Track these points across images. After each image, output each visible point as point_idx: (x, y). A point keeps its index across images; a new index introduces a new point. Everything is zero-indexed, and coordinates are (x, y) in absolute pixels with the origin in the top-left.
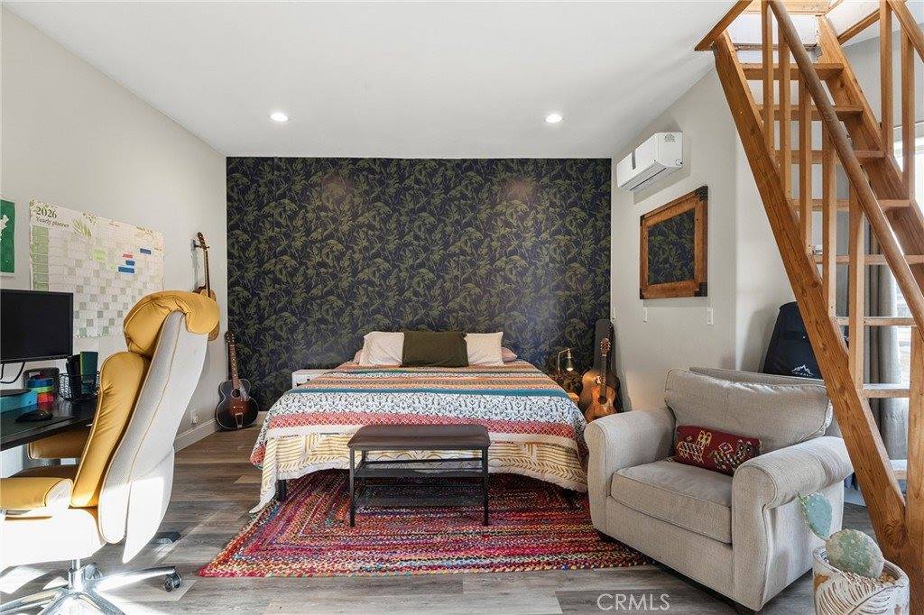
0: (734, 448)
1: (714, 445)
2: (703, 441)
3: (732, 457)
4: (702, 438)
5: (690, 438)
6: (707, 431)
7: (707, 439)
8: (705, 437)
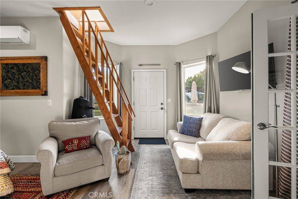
0: (86, 141)
1: (80, 142)
2: (76, 142)
3: (86, 143)
4: (75, 142)
5: (70, 143)
6: (75, 139)
7: (77, 141)
8: (75, 141)
